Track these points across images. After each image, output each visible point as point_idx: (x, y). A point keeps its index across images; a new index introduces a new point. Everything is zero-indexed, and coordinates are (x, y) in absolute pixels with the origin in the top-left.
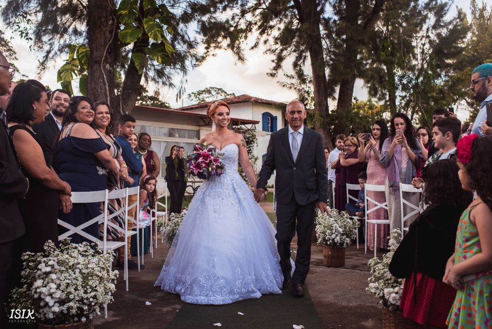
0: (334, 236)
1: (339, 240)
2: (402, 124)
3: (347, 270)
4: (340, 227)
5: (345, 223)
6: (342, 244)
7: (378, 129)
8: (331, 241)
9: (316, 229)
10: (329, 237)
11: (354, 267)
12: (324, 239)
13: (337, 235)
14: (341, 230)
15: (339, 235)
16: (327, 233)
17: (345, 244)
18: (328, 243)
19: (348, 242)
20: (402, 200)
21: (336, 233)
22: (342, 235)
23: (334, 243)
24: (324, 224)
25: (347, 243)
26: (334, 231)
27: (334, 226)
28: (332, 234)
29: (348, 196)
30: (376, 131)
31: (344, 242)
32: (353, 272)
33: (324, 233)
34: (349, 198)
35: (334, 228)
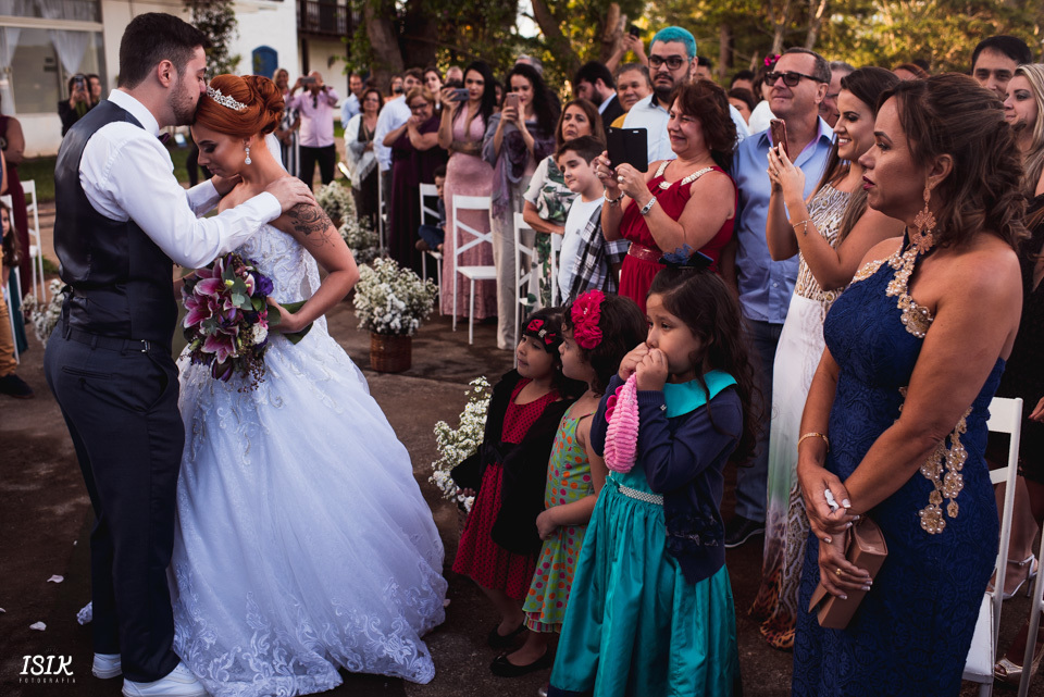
0: (388, 317)
1: (399, 326)
2: (525, 88)
3: (414, 379)
4: (400, 299)
5: (410, 291)
6: (404, 330)
7: (479, 82)
8: (383, 327)
9: (354, 302)
10: (380, 320)
11: (428, 372)
12: (370, 321)
13: (394, 316)
14: (402, 305)
15: (399, 315)
16: (375, 313)
17: (411, 330)
18: (379, 329)
19: (417, 326)
20: (518, 247)
21: (393, 312)
22: (405, 313)
23: (389, 330)
24: (369, 295)
25: (414, 328)
26: (388, 309)
27: (389, 298)
28: (386, 313)
29: (423, 209)
30: (474, 86)
31: (408, 328)
32: (426, 385)
33: (371, 310)
34: (426, 214)
35: (389, 303)
